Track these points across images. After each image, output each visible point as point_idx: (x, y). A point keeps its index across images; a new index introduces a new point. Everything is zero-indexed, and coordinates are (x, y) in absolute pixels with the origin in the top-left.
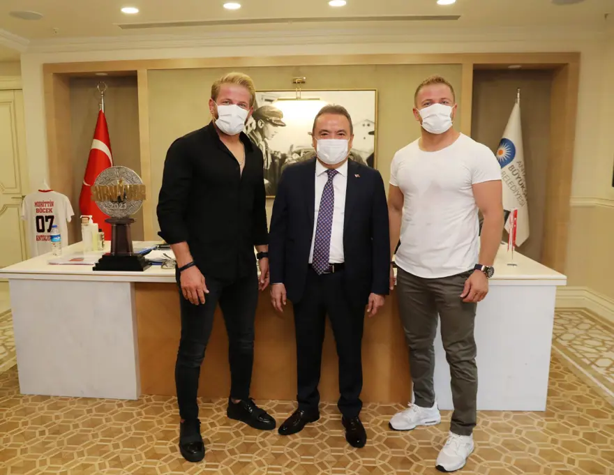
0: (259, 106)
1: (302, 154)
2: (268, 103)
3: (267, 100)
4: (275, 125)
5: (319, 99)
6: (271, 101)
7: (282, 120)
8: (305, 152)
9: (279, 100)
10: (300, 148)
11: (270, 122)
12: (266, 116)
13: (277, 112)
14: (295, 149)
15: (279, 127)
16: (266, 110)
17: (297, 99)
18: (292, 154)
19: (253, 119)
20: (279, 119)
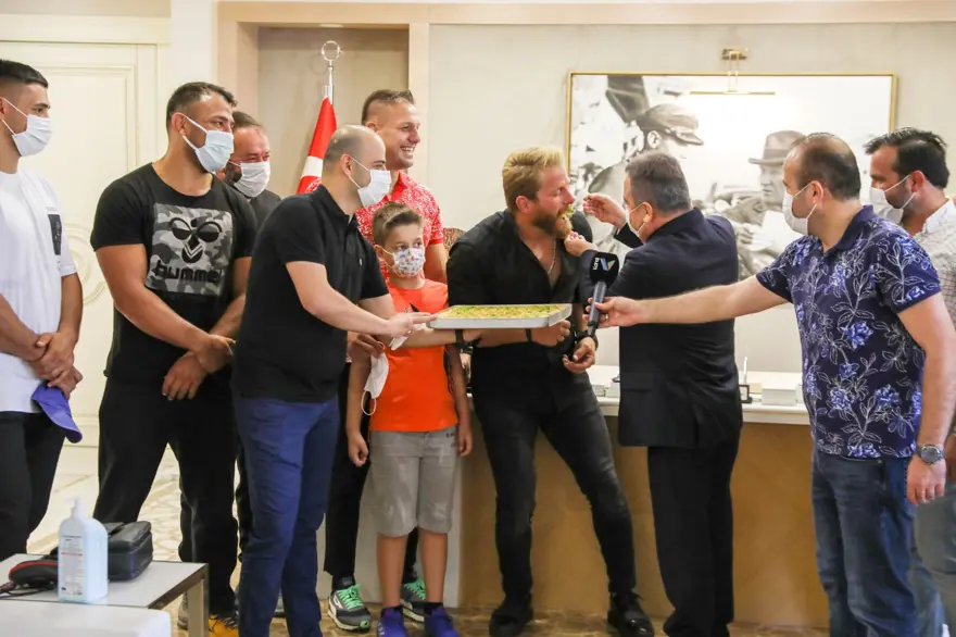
0: (652, 103)
1: (734, 202)
2: (670, 100)
3: (667, 93)
4: (681, 142)
5: (773, 94)
6: (676, 94)
7: (697, 132)
8: (742, 199)
9: (692, 93)
10: (730, 191)
11: (673, 135)
12: (665, 124)
13: (687, 117)
14: (720, 192)
15: (690, 146)
16: (665, 113)
17: (731, 92)
18: (714, 201)
19: (638, 128)
20: (690, 131)
